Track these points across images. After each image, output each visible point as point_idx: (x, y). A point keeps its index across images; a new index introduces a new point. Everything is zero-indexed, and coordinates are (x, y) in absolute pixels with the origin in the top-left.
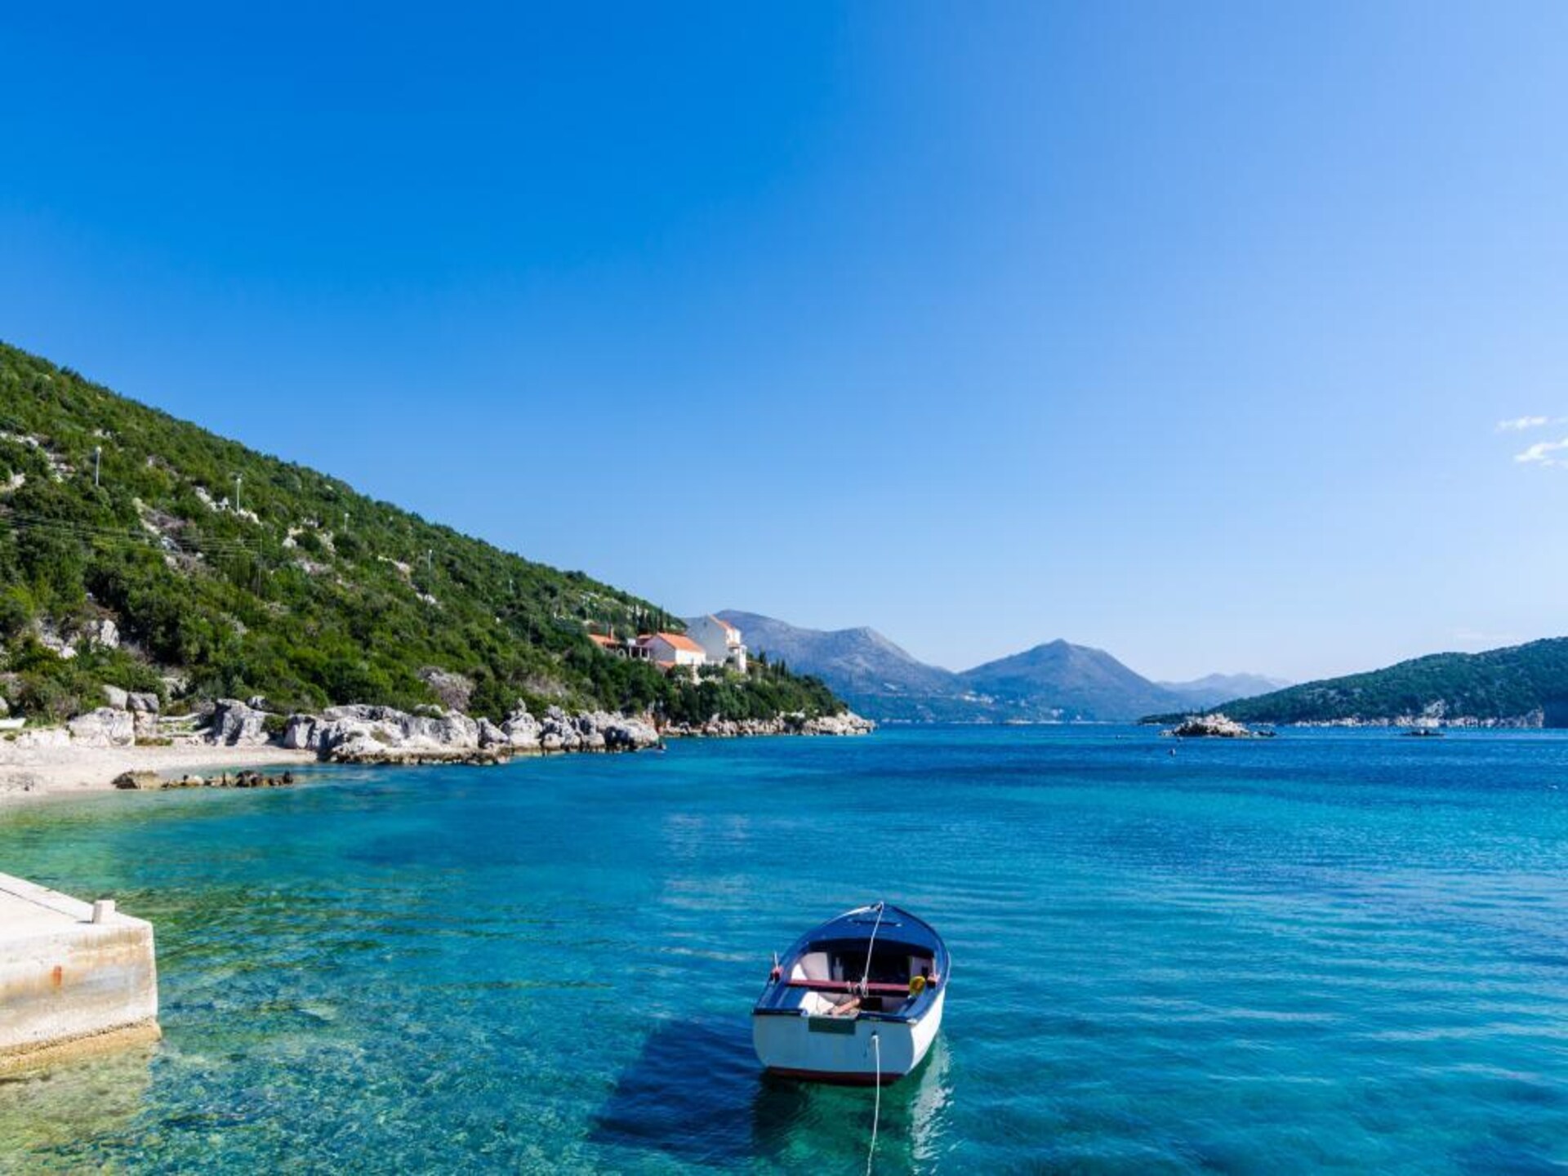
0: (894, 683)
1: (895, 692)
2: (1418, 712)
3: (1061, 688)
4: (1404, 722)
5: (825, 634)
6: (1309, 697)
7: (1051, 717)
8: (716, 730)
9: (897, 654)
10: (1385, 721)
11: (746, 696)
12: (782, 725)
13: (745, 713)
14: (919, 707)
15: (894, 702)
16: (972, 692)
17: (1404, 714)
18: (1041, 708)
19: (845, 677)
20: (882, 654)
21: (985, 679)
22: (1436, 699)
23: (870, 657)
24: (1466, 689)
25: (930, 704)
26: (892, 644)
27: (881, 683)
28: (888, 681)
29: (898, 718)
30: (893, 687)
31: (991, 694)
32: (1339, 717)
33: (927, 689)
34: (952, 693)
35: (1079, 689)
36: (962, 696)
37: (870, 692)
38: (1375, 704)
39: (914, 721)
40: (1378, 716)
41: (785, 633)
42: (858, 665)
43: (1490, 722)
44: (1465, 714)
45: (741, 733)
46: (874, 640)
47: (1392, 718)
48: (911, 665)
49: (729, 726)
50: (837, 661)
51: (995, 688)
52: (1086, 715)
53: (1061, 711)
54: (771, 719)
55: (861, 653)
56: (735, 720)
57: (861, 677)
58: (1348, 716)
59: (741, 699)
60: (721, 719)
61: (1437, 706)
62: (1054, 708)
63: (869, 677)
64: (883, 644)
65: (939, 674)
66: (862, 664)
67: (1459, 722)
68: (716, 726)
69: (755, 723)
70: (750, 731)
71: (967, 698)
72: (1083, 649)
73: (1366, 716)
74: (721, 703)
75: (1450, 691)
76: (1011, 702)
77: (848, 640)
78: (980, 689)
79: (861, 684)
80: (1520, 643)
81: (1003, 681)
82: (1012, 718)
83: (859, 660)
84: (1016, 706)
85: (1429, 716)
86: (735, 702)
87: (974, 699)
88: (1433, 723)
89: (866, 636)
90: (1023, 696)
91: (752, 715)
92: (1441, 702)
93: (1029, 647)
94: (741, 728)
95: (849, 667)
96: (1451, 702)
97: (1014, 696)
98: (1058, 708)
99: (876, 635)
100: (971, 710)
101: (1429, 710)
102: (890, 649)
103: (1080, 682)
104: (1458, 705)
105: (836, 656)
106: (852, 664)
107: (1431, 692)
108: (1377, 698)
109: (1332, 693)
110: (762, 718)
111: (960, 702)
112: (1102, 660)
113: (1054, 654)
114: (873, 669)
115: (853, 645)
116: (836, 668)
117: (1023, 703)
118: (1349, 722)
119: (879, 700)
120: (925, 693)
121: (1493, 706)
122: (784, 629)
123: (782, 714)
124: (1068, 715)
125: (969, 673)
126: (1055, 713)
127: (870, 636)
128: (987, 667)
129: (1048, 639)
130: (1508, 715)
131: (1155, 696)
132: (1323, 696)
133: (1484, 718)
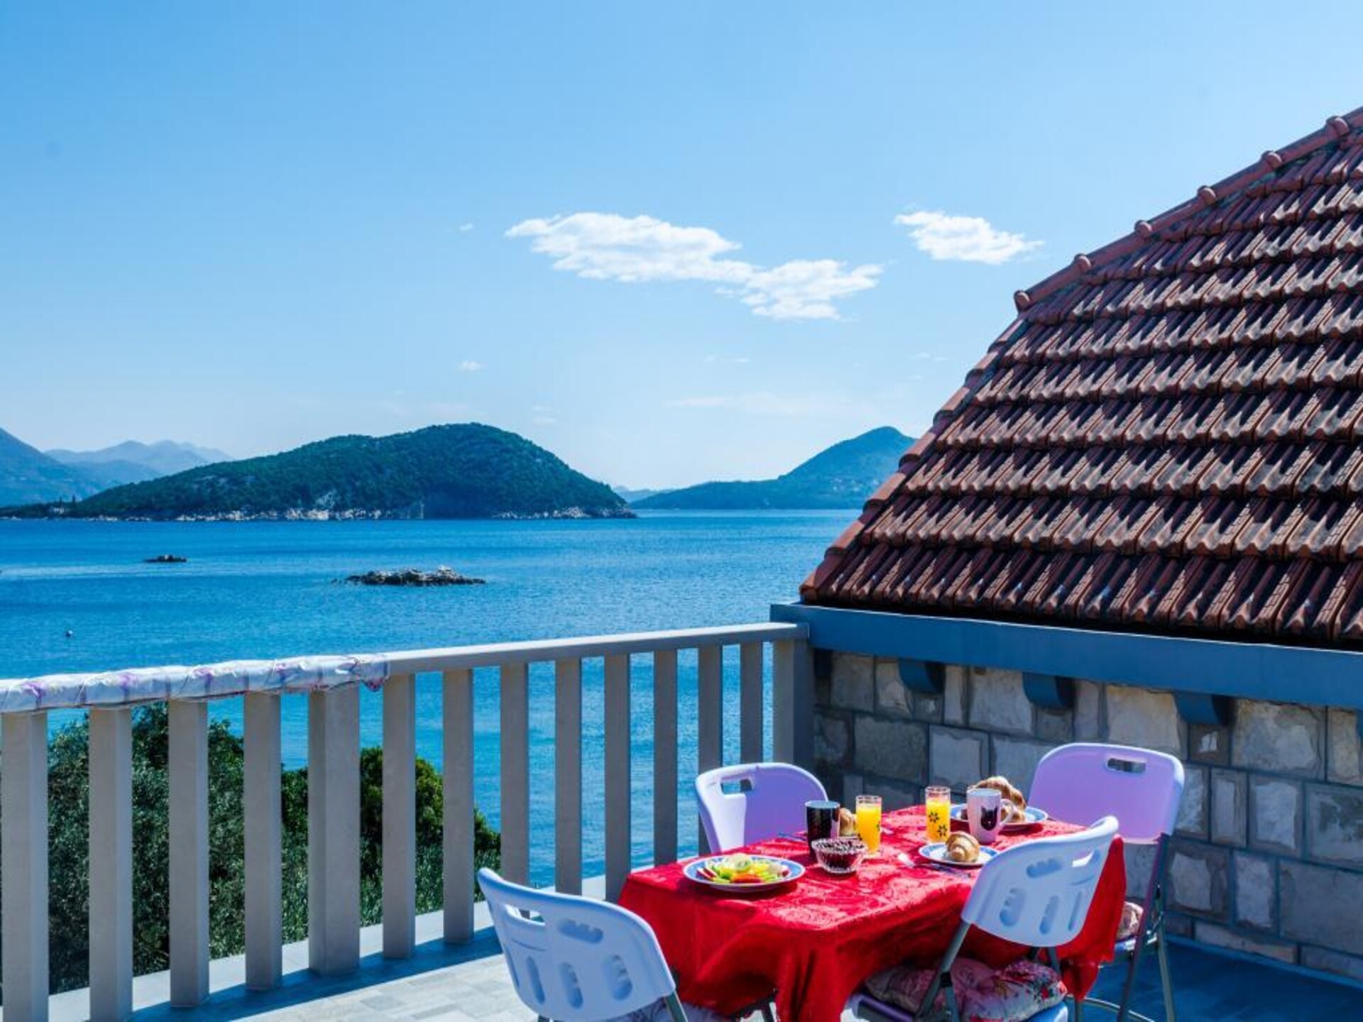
2: (309, 504)
4: (294, 514)
6: (196, 486)
10: (275, 514)
17: (295, 507)
22: (328, 489)
24: (357, 479)
32: (227, 511)
38: (266, 495)
40: (268, 508)
43: (377, 513)
44: (354, 505)
47: (282, 510)
58: (237, 508)
61: (329, 497)
67: (348, 514)
75: (342, 480)
85: (320, 508)
88: (323, 515)
92: (333, 492)
96: (342, 493)
101: (321, 501)
104: (347, 497)
107: (324, 481)
108: (268, 488)
109: (222, 481)
118: (236, 515)
121: (381, 496)
130: (394, 506)
131: (42, 471)
132: (211, 484)
133: (372, 510)
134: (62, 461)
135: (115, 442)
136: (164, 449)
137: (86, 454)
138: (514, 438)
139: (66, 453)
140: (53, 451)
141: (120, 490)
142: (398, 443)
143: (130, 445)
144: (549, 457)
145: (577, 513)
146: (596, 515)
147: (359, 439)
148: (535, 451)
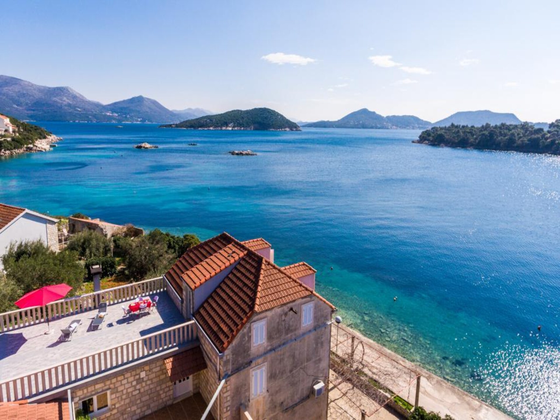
0: (79, 108)
1: (80, 111)
2: (227, 126)
3: (141, 111)
4: (224, 128)
5: (49, 88)
6: (202, 122)
7: (137, 121)
8: (3, 154)
9: (81, 97)
10: (219, 128)
11: (12, 143)
12: (25, 149)
13: (12, 148)
14: (90, 117)
15: (80, 115)
16: (110, 112)
17: (224, 126)
18: (134, 118)
19: (59, 105)
20: (74, 97)
21: (115, 107)
22: (231, 122)
23: (69, 98)
24: (238, 120)
25: (95, 116)
26: (78, 94)
27: (75, 107)
28: (77, 107)
29: (82, 121)
30: (79, 110)
31: (117, 113)
32: (209, 127)
33: (93, 111)
34: (103, 112)
35: (147, 112)
36: (106, 113)
37: (70, 111)
38: (218, 124)
39: (88, 122)
40: (218, 127)
41: (31, 86)
42: (64, 101)
43: (242, 128)
44: (237, 126)
45: (12, 154)
46: (71, 92)
47: (221, 127)
48: (87, 102)
49: (7, 152)
50: (55, 99)
51: (118, 110)
52: (149, 121)
53: (141, 119)
54: (21, 148)
55: (66, 96)
56: (9, 150)
57: (65, 105)
58: (211, 126)
59: (11, 145)
60: (5, 150)
61: (231, 125)
62: (139, 118)
63: (69, 105)
64: (75, 93)
65: (98, 105)
66: (66, 100)
67: (236, 128)
68: (3, 153)
69: (16, 150)
70: (14, 153)
71: (108, 114)
72: (148, 99)
73: (216, 127)
74: (4, 146)
75: (235, 121)
76: (124, 116)
77: (60, 91)
78: (113, 111)
79: (66, 108)
80: (251, 109)
81: (122, 109)
82: (124, 121)
83: (65, 99)
84: (126, 117)
85: (230, 127)
86: (9, 146)
87: (111, 114)
88: (230, 129)
89: (67, 90)
90: (128, 114)
91: (15, 148)
92: (233, 123)
93: (130, 97)
94: (12, 152)
95: (61, 102)
96: (235, 124)
97: (125, 114)
98: (140, 118)
99: (72, 90)
100: (110, 118)
101: (230, 125)
102: (78, 95)
103: (148, 110)
104: (236, 124)
105: (55, 97)
106: (62, 100)
107: (230, 121)
108: (219, 122)
109: (208, 120)
110: (18, 148)
111: (105, 115)
112: (155, 103)
113: (138, 100)
114: (71, 103)
115: (62, 93)
116: (54, 101)
117: (128, 116)
118: (211, 128)
119: (74, 114)
120: (92, 112)
121: (243, 125)
122: (30, 85)
123: (25, 146)
124: (143, 120)
125: (109, 105)
126: (139, 120)
127: (69, 90)
128: (115, 103)
129: (137, 95)
130: (246, 127)
131: (171, 115)
132: (206, 121)
133: (241, 128)
134: (175, 112)
135: (187, 108)
136: (197, 110)
137: (180, 111)
138: (274, 111)
139: (175, 111)
140: (173, 110)
141: (186, 121)
142: (247, 112)
143: (190, 109)
144: (282, 116)
145: (288, 129)
146: (292, 130)
147: (238, 111)
148: (278, 114)
